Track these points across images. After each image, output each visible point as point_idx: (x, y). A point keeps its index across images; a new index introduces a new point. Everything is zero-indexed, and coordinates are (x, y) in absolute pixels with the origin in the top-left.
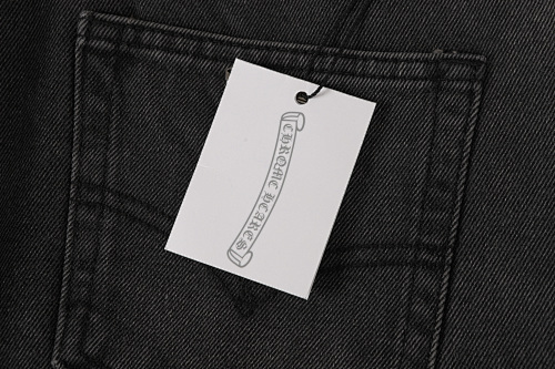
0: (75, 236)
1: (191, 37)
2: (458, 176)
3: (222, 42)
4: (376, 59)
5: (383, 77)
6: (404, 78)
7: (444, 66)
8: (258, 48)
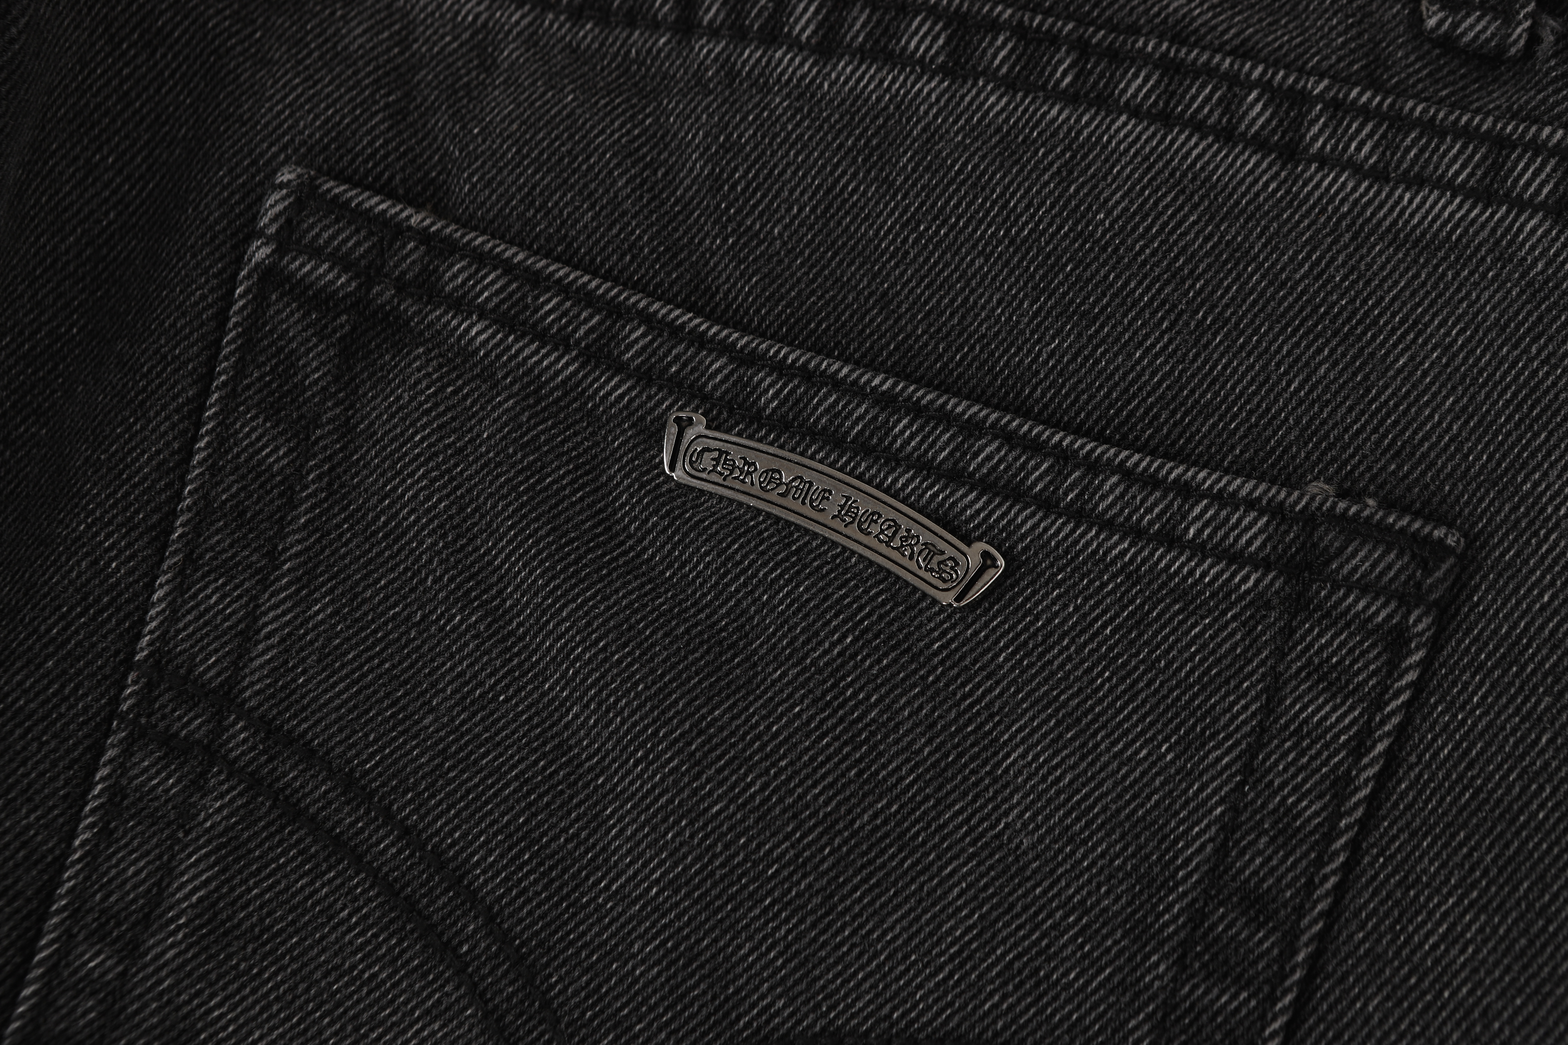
0: (105, 833)
1: (588, 299)
2: (1310, 887)
3: (675, 331)
4: (1128, 475)
5: (1137, 533)
6: (1199, 549)
7: (1330, 538)
8: (780, 369)
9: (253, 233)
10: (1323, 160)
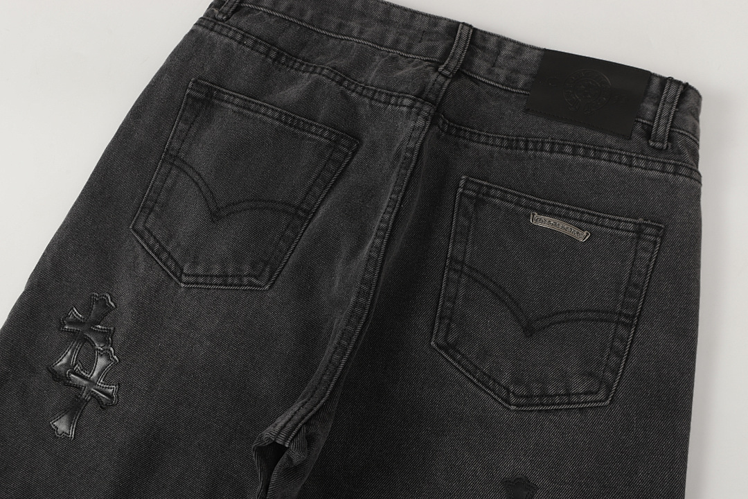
0: (447, 285)
1: (515, 195)
2: (644, 282)
3: (530, 199)
4: (610, 219)
5: (612, 228)
6: (622, 230)
7: (643, 227)
8: (549, 204)
9: (458, 187)
10: (636, 167)
